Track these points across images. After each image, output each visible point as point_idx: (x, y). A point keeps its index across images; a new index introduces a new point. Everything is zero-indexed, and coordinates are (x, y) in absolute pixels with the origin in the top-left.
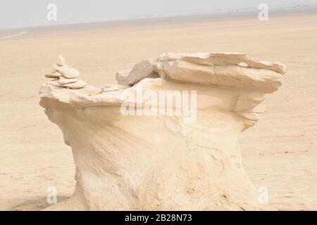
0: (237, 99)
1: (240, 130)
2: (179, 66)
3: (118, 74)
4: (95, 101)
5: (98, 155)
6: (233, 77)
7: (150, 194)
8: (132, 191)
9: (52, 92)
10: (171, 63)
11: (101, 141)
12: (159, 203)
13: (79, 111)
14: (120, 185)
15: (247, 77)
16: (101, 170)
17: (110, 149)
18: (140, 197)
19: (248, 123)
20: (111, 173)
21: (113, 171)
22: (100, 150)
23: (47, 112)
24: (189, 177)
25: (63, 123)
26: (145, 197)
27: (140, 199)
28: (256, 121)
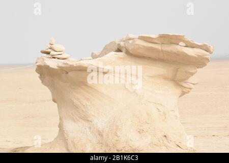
0: (177, 71)
1: (179, 95)
2: (136, 43)
3: (93, 53)
4: (75, 65)
5: (76, 107)
6: (175, 53)
7: (112, 133)
8: (99, 131)
9: (45, 61)
10: (130, 42)
11: (78, 97)
12: (118, 139)
13: (64, 75)
14: (90, 128)
15: (184, 53)
16: (77, 118)
17: (85, 102)
18: (104, 135)
19: (185, 90)
20: (85, 120)
21: (86, 119)
22: (77, 103)
23: (41, 77)
24: (140, 122)
25: (52, 86)
26: (108, 135)
27: (104, 136)
28: (191, 89)
